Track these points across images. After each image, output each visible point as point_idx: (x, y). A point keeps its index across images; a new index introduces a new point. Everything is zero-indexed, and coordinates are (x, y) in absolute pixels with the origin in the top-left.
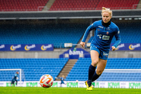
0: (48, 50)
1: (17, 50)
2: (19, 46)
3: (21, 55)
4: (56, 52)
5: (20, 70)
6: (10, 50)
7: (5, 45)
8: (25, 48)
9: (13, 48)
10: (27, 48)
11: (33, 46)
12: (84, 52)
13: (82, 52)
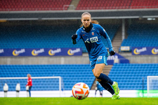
0: (76, 55)
1: (40, 55)
2: (42, 51)
3: (44, 61)
4: (85, 57)
5: (60, 77)
6: (31, 56)
7: (26, 49)
8: (49, 53)
9: (35, 53)
10: (51, 52)
11: (59, 50)
12: (119, 57)
13: (117, 57)
